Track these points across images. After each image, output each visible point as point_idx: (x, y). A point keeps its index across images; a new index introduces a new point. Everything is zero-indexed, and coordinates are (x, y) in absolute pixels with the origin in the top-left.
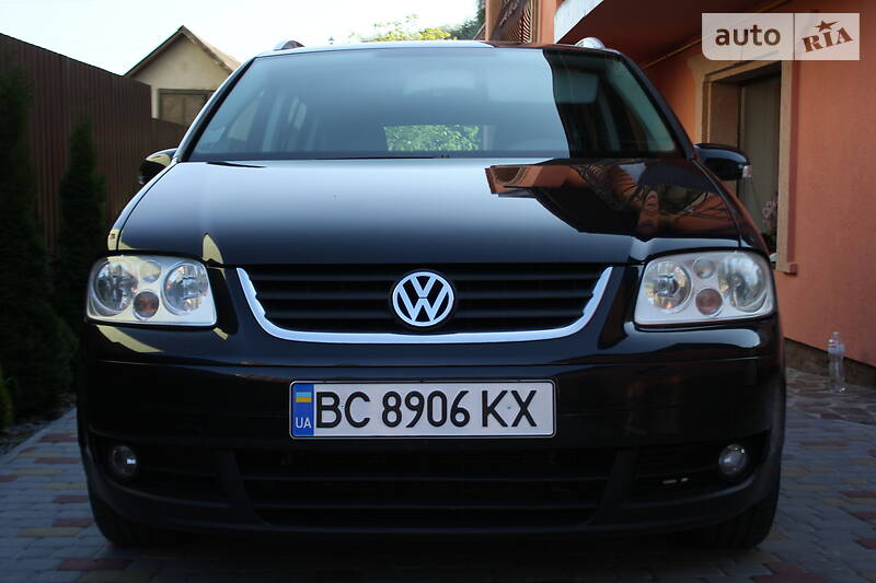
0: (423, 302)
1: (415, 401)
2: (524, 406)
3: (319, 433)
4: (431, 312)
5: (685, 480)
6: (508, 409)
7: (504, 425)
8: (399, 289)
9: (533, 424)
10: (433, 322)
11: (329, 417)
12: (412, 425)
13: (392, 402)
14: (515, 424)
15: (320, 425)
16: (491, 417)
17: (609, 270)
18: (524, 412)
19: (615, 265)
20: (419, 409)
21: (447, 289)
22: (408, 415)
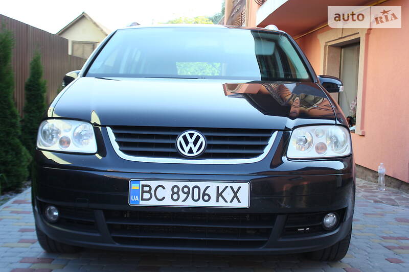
0: (191, 145)
1: (186, 190)
2: (235, 193)
3: (142, 203)
4: (195, 149)
5: (308, 229)
6: (228, 195)
7: (226, 202)
8: (181, 139)
9: (239, 202)
10: (195, 154)
11: (146, 196)
12: (184, 201)
13: (176, 190)
14: (231, 202)
15: (143, 199)
16: (220, 198)
17: (276, 132)
18: (235, 196)
19: (279, 130)
20: (188, 193)
21: (202, 139)
22: (183, 196)
